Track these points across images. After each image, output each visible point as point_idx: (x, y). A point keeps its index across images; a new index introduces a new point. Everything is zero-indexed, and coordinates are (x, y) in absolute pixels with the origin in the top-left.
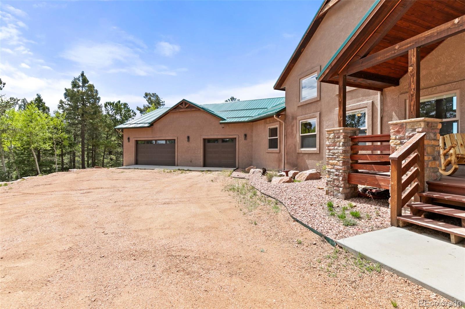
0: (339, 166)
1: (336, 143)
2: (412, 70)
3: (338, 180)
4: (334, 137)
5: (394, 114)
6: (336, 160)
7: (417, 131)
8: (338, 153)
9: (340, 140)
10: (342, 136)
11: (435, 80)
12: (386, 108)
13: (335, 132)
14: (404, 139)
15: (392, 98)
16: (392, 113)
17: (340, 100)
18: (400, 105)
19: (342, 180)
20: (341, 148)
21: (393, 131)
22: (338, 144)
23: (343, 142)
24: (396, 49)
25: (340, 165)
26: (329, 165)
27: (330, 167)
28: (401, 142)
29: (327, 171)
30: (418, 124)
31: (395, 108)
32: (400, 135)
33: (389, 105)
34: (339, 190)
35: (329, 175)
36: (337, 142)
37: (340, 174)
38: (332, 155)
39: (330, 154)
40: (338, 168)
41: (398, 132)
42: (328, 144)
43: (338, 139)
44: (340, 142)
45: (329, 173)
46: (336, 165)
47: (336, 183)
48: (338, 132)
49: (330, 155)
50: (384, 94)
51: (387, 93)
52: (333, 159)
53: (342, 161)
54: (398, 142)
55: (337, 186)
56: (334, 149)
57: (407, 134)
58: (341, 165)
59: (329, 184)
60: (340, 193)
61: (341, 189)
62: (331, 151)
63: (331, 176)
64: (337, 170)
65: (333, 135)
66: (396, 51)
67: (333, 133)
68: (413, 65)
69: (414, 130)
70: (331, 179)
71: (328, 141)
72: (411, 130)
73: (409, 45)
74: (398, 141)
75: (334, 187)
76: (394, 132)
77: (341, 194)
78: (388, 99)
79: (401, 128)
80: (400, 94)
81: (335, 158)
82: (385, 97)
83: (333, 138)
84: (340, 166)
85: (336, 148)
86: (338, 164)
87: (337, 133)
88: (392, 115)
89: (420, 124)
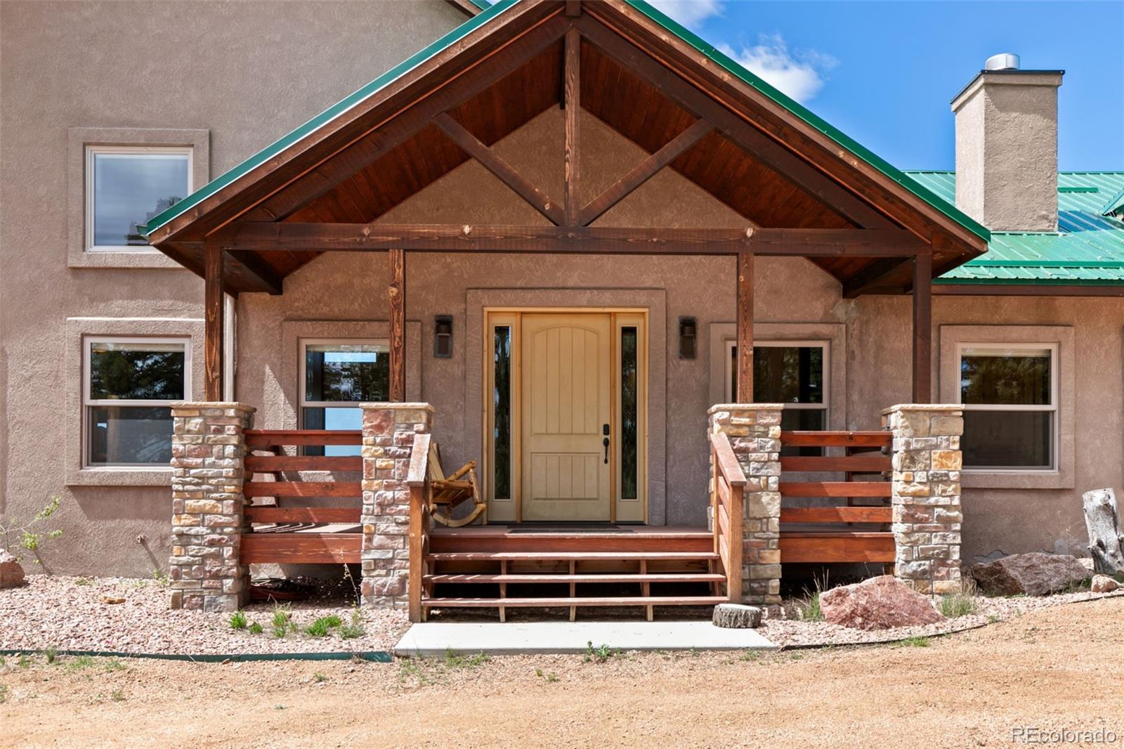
0: (222, 514)
1: (212, 446)
2: (397, 294)
3: (218, 556)
4: (205, 429)
5: (268, 370)
6: (212, 498)
7: (415, 429)
8: (220, 476)
9: (227, 440)
10: (232, 427)
11: (360, 305)
12: (247, 350)
13: (208, 413)
14: (391, 445)
15: (264, 326)
16: (264, 367)
17: (212, 319)
18: (284, 349)
19: (234, 556)
20: (227, 462)
21: (369, 425)
22: (215, 449)
23: (234, 445)
24: (364, 235)
25: (225, 512)
26: (184, 516)
27: (188, 522)
28: (386, 451)
29: (175, 533)
30: (417, 415)
31: (273, 355)
32: (384, 434)
33: (256, 343)
34: (222, 585)
35: (184, 546)
36: (215, 443)
37: (226, 537)
38: (195, 484)
39: (188, 479)
40: (221, 521)
41: (379, 428)
42: (181, 448)
43: (220, 436)
44: (225, 445)
45: (185, 539)
46: (210, 514)
47: (211, 566)
48: (218, 413)
49: (190, 484)
50: (240, 307)
51: (250, 307)
52: (201, 496)
53: (232, 501)
54: (380, 452)
55: (217, 576)
56: (203, 465)
57: (396, 435)
58: (231, 510)
59: (185, 573)
60: (223, 594)
61: (229, 583)
62: (192, 471)
63: (193, 547)
64: (214, 528)
65: (199, 420)
66: (364, 240)
67: (200, 416)
68: (398, 284)
69: (410, 427)
70: (192, 556)
71: (181, 439)
72: (404, 426)
73: (390, 238)
74: (379, 447)
75: (202, 579)
76: (371, 427)
77: (228, 597)
78: (254, 326)
79: (385, 421)
80: (285, 320)
81: (209, 491)
82: (245, 317)
83: (199, 432)
84: (225, 515)
85: (209, 461)
86: (220, 510)
87: (216, 419)
88: (264, 373)
89: (420, 416)
